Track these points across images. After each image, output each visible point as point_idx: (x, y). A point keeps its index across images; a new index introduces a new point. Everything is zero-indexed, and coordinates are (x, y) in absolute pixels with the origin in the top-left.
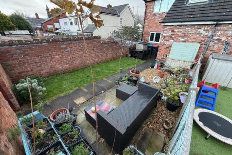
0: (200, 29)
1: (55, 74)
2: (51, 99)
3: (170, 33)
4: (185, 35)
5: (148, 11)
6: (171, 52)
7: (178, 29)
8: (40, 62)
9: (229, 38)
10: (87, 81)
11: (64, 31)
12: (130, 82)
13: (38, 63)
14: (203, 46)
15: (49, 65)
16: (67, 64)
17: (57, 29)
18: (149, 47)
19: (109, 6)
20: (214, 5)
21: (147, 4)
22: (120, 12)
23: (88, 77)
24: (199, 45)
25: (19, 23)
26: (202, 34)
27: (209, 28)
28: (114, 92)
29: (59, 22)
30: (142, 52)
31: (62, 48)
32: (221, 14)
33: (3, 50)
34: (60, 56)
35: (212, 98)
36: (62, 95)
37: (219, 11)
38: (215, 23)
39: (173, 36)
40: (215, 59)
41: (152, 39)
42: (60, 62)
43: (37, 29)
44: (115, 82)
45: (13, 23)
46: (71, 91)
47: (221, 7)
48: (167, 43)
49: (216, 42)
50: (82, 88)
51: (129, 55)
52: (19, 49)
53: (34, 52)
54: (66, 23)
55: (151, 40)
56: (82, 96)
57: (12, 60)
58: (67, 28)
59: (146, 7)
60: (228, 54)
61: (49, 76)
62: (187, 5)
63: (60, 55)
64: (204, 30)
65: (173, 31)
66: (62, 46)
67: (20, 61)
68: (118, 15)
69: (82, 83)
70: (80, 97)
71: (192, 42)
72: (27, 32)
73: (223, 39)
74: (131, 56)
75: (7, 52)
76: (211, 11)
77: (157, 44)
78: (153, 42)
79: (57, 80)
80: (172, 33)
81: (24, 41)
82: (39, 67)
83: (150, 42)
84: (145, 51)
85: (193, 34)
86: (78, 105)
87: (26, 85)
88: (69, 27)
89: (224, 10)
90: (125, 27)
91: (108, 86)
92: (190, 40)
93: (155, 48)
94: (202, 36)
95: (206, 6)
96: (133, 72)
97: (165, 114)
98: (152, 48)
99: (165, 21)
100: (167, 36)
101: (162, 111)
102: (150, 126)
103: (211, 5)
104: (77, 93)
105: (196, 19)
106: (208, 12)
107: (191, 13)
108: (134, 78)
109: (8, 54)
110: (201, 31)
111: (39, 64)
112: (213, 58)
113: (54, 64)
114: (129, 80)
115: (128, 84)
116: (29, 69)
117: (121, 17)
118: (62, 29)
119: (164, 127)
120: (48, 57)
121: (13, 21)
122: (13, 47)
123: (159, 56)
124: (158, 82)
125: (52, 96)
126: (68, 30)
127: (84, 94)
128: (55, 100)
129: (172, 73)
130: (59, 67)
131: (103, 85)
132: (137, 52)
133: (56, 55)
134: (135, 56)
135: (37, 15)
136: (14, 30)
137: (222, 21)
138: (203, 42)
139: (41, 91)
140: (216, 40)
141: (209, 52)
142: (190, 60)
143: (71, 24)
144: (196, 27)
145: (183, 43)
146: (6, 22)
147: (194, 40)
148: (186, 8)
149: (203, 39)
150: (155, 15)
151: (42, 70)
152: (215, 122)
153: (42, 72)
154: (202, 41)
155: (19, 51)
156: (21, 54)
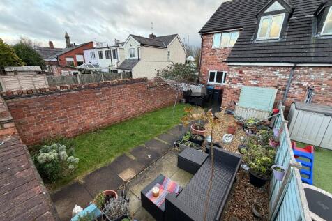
0: (275, 71)
1: (85, 132)
2: (84, 174)
3: (237, 74)
4: (257, 78)
5: (205, 45)
6: (240, 98)
7: (247, 70)
8: (66, 117)
9: (312, 83)
10: (132, 142)
11: (90, 66)
12: (193, 144)
13: (62, 118)
14: (281, 92)
15: (78, 120)
16: (102, 117)
17: (80, 63)
18: (208, 90)
19: (152, 36)
20: (288, 43)
21: (204, 37)
22: (167, 44)
23: (132, 135)
24: (276, 90)
25: (26, 55)
26: (277, 77)
27: (285, 70)
28: (173, 159)
29: (83, 54)
30: (200, 97)
31: (97, 96)
32: (298, 55)
33: (17, 103)
34: (94, 107)
35: (307, 166)
36: (99, 166)
37: (295, 51)
38: (293, 65)
39: (242, 79)
40: (299, 109)
41: (212, 79)
42: (92, 114)
43: (51, 63)
44: (172, 144)
45: (18, 55)
46: (112, 160)
47: (296, 47)
48: (234, 87)
49: (296, 87)
50: (127, 154)
51: (184, 100)
52: (40, 100)
53: (59, 103)
54: (94, 56)
55: (210, 80)
56: (128, 167)
57: (28, 116)
58: (94, 62)
59: (203, 40)
60: (313, 102)
61: (76, 136)
62: (255, 42)
63: (93, 105)
64: (280, 73)
65: (241, 72)
66: (98, 94)
67: (39, 117)
68: (164, 48)
69: (126, 145)
70: (125, 169)
71: (267, 86)
72: (38, 68)
73: (305, 84)
74: (187, 102)
75: (23, 106)
76: (285, 51)
77: (219, 86)
78: (214, 83)
79: (88, 142)
80: (240, 75)
81: (48, 90)
82: (64, 123)
83: (209, 82)
84: (205, 96)
85: (266, 76)
86: (126, 182)
87: (51, 155)
88: (97, 60)
89: (300, 50)
90: (177, 64)
91: (163, 150)
92: (264, 84)
93: (217, 90)
94: (278, 79)
95: (279, 44)
96: (195, 128)
97: (250, 192)
98: (214, 90)
99: (230, 60)
100: (234, 78)
101: (246, 187)
102: (235, 213)
103: (284, 44)
104: (121, 162)
105: (268, 59)
106: (282, 51)
107: (261, 52)
108: (199, 138)
109: (23, 108)
110: (277, 73)
111: (63, 120)
112: (296, 109)
113: (84, 118)
114: (191, 140)
115: (191, 146)
116: (50, 128)
117: (168, 49)
118: (87, 63)
119: (253, 214)
120: (77, 109)
121: (18, 54)
122: (33, 98)
123: (225, 103)
124: (229, 141)
125: (86, 170)
126: (96, 66)
127: (132, 164)
128: (91, 174)
129: (246, 128)
130: (91, 122)
131: (155, 148)
132: (194, 97)
133: (88, 106)
134: (192, 101)
135: (51, 43)
136: (19, 66)
137: (301, 63)
138: (280, 87)
139: (72, 163)
140: (297, 85)
141: (289, 100)
142: (267, 110)
143: (101, 57)
144: (270, 68)
145: (256, 88)
146: (8, 55)
147: (268, 84)
148: (253, 45)
149: (280, 83)
150: (214, 50)
151: (67, 128)
152: (319, 203)
153: (67, 130)
154: (279, 85)
155: (39, 104)
156: (42, 107)
